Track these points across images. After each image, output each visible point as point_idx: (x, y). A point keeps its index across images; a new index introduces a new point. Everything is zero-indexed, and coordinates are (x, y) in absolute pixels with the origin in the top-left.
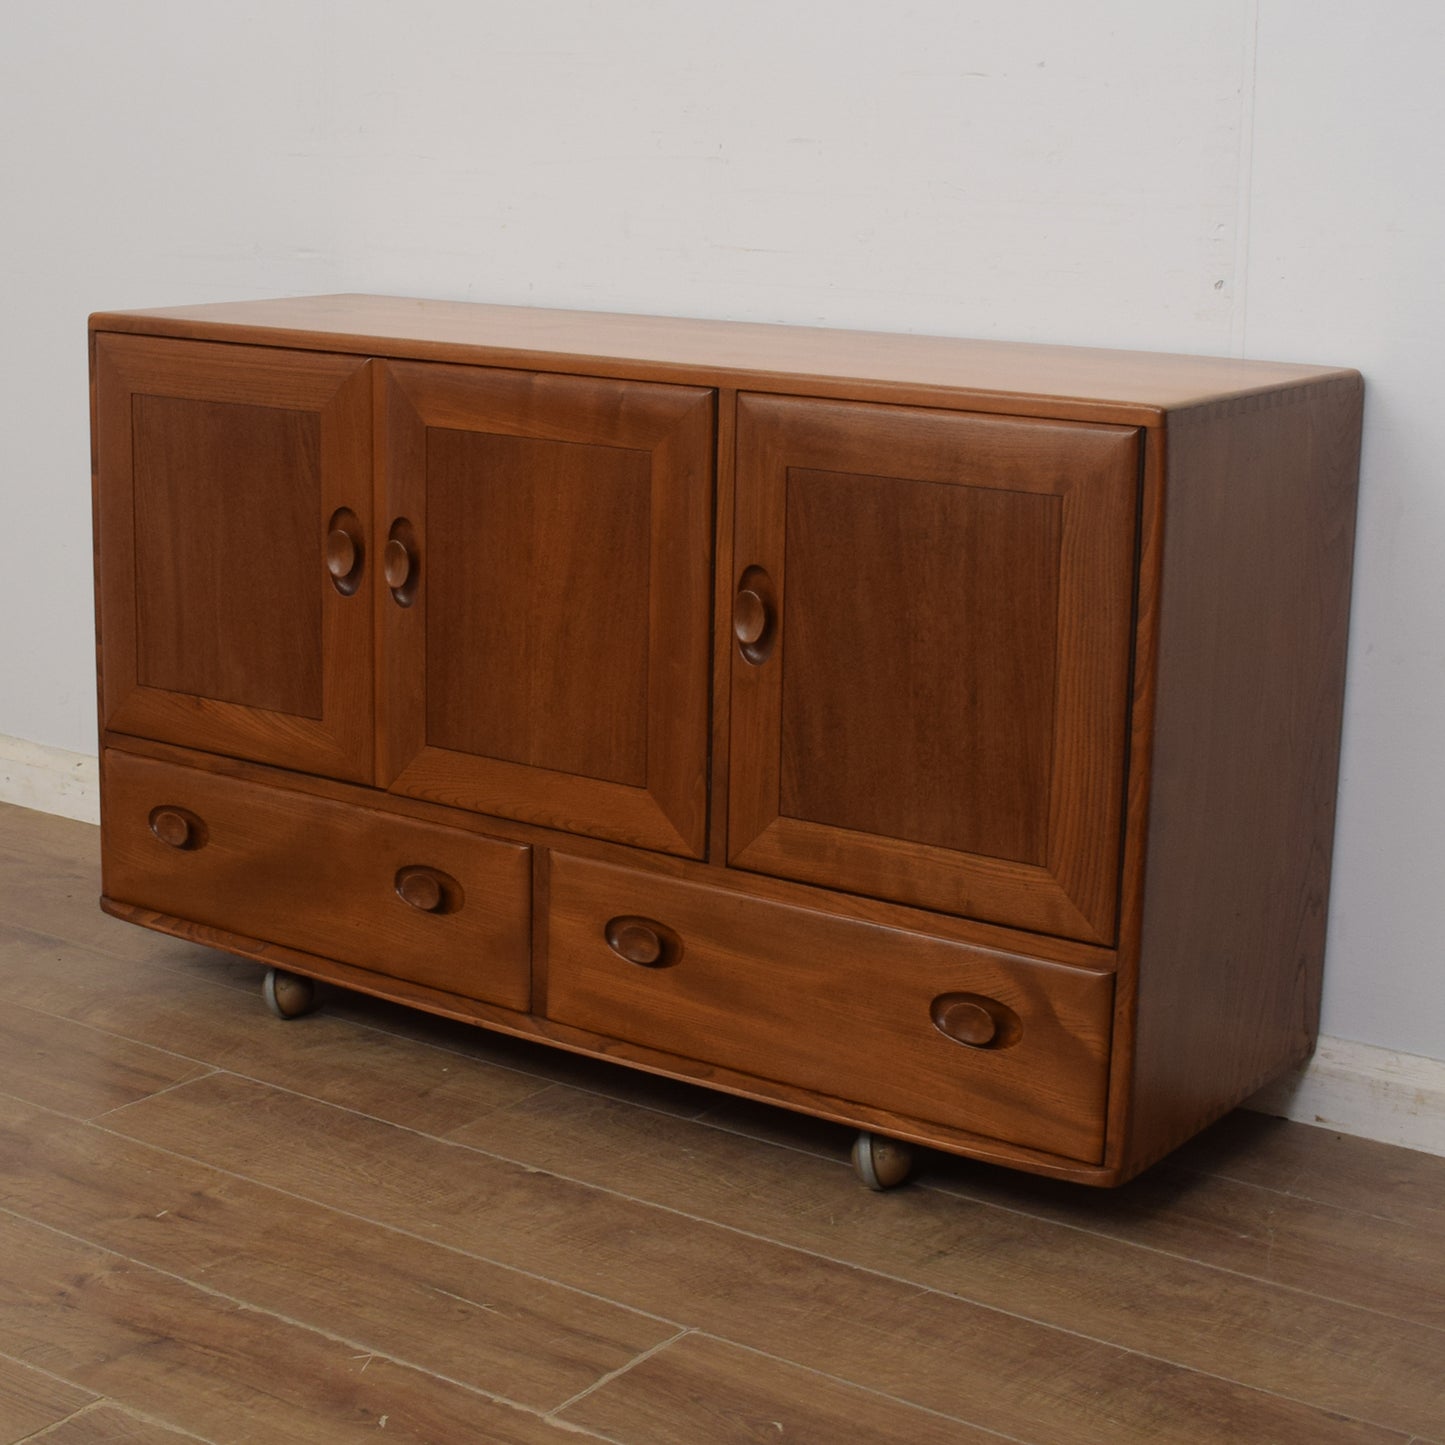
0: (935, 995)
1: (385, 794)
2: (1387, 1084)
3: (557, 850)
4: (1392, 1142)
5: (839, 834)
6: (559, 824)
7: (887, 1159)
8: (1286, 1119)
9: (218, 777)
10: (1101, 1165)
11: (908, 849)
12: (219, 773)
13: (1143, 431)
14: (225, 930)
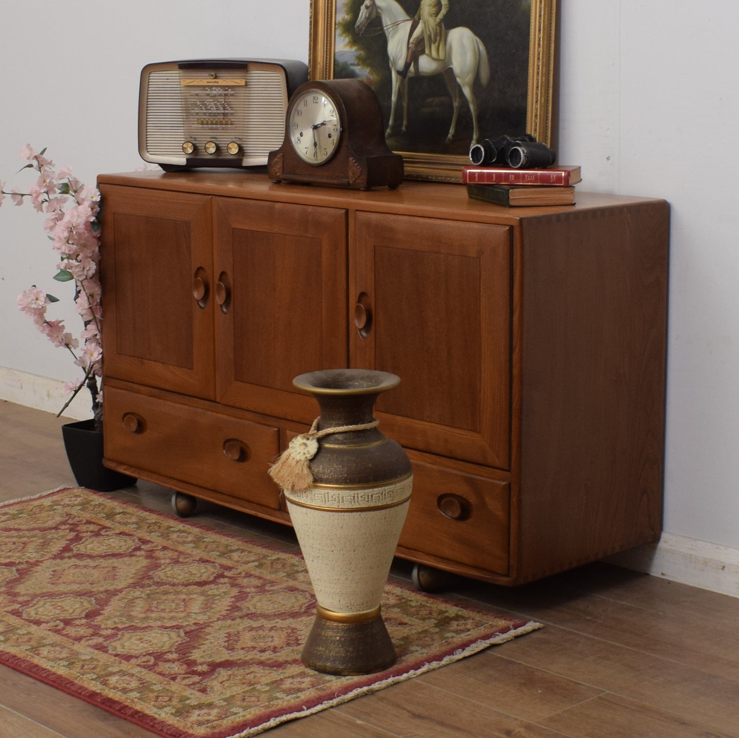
0: (439, 495)
1: (219, 405)
2: (691, 555)
3: (290, 430)
4: (694, 585)
5: (400, 418)
6: (289, 418)
7: (425, 577)
8: (648, 574)
9: (151, 398)
10: (508, 576)
11: (426, 425)
12: (152, 396)
13: (512, 228)
14: (155, 473)
